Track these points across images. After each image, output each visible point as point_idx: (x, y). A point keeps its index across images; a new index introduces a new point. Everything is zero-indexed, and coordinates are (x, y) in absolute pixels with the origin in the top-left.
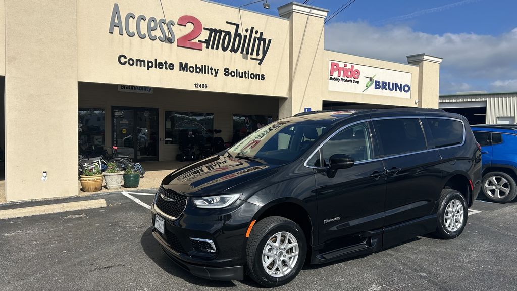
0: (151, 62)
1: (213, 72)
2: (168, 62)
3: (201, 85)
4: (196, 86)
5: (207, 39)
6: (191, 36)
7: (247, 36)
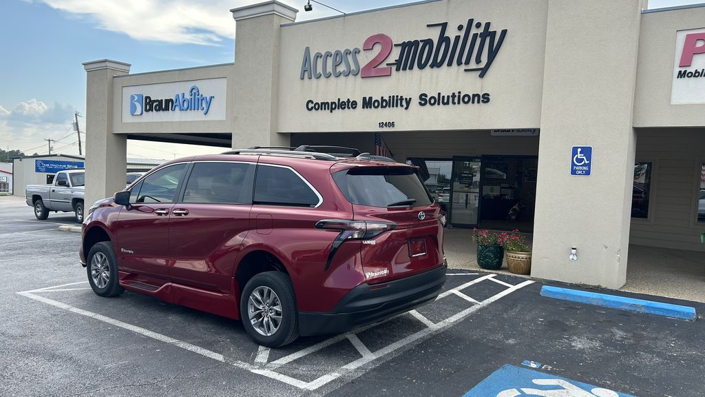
0: (334, 103)
1: (404, 103)
2: (351, 100)
3: (386, 123)
4: (381, 125)
5: (397, 59)
6: (377, 61)
7: (460, 36)
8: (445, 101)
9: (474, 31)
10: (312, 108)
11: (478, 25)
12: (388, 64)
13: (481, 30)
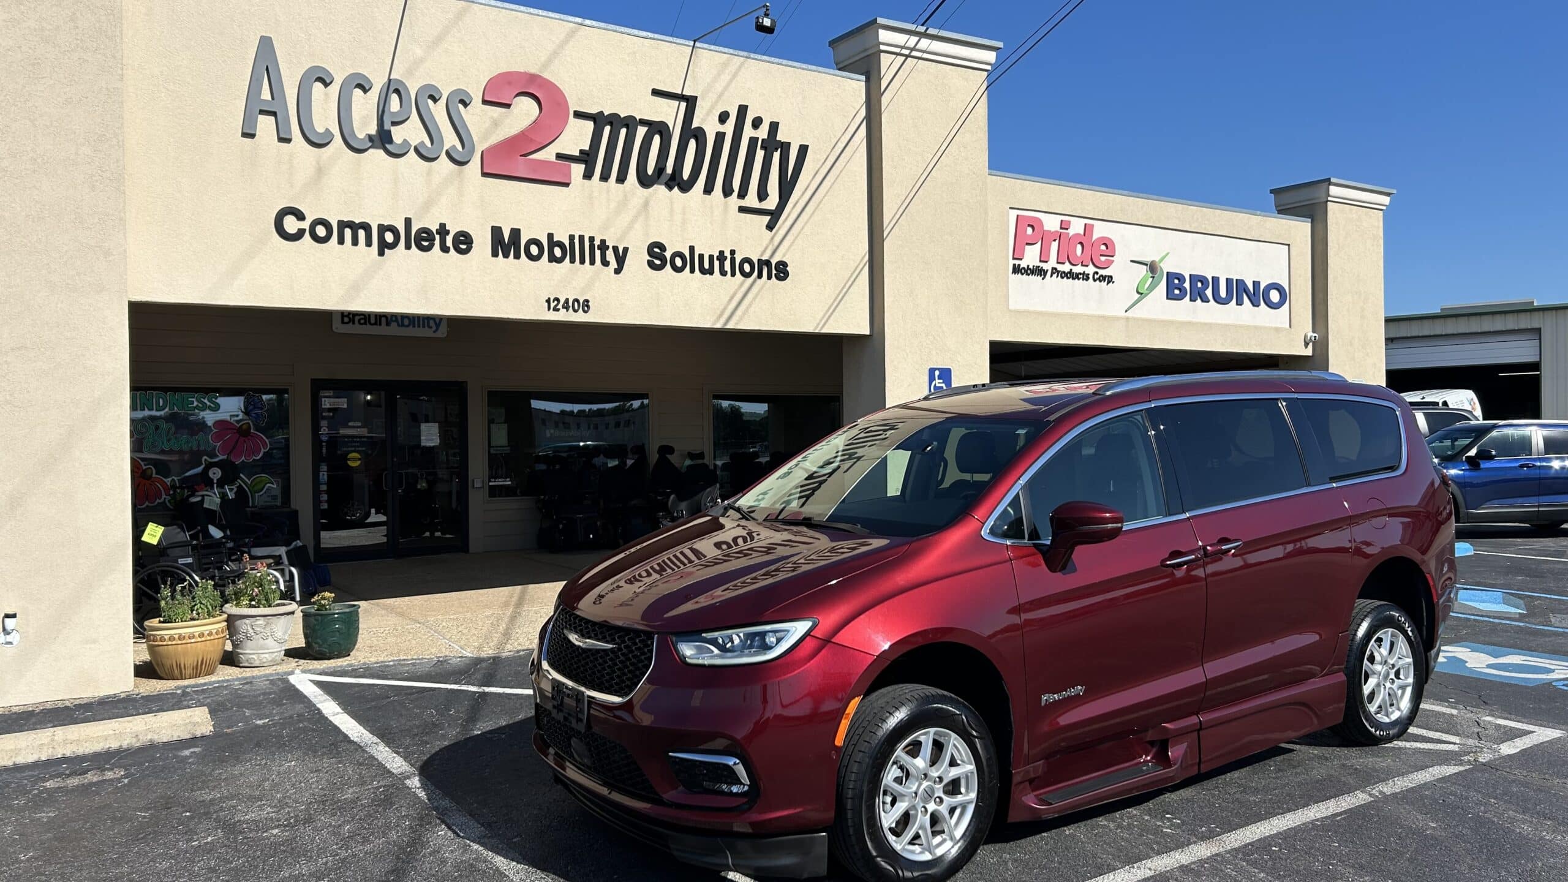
0: (391, 228)
1: (610, 256)
2: (453, 229)
3: (567, 301)
4: (553, 305)
5: (587, 148)
6: (531, 140)
7: (724, 134)
8: (706, 266)
9: (748, 132)
10: (300, 234)
11: (757, 123)
12: (559, 156)
13: (762, 133)
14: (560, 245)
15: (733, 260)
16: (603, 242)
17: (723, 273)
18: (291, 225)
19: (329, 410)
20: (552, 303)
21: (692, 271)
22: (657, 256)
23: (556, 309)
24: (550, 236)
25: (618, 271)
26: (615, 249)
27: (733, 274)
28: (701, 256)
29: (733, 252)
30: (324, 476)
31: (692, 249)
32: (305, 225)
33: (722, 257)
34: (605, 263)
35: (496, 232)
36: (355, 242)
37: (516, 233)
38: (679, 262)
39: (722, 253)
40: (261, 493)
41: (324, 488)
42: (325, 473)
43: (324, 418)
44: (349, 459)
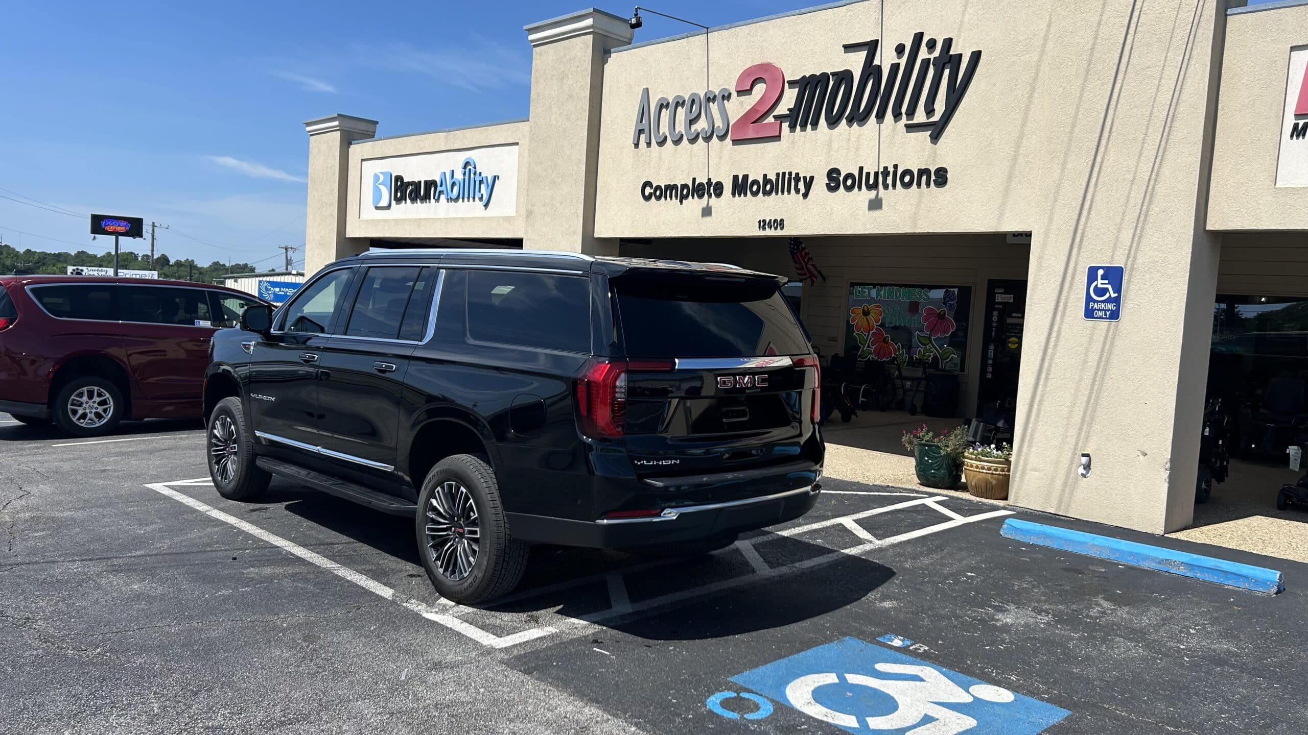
0: (687, 186)
1: (801, 185)
2: (714, 181)
3: (771, 220)
4: (762, 224)
5: (792, 107)
6: (757, 111)
7: (898, 65)
8: (871, 181)
9: (923, 54)
10: (651, 194)
11: (932, 44)
12: (776, 117)
13: (937, 53)
14: (770, 181)
15: (895, 173)
16: (797, 174)
17: (886, 187)
18: (648, 191)
19: (999, 303)
20: (763, 224)
21: (860, 188)
22: (834, 180)
23: (764, 229)
24: (765, 176)
25: (805, 195)
26: (805, 178)
27: (894, 186)
28: (868, 174)
29: (896, 166)
30: (991, 353)
31: (861, 169)
32: (652, 191)
33: (886, 172)
34: (797, 191)
35: (736, 178)
36: (671, 197)
37: (746, 177)
38: (849, 182)
39: (886, 168)
40: (947, 360)
41: (990, 362)
42: (992, 351)
43: (996, 309)
44: (1009, 342)
